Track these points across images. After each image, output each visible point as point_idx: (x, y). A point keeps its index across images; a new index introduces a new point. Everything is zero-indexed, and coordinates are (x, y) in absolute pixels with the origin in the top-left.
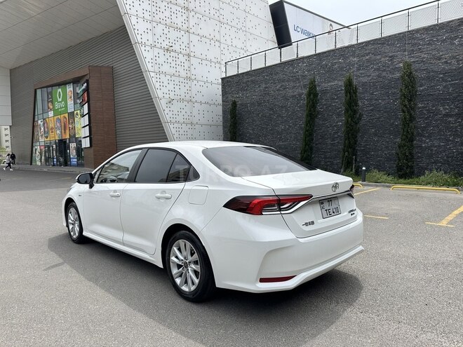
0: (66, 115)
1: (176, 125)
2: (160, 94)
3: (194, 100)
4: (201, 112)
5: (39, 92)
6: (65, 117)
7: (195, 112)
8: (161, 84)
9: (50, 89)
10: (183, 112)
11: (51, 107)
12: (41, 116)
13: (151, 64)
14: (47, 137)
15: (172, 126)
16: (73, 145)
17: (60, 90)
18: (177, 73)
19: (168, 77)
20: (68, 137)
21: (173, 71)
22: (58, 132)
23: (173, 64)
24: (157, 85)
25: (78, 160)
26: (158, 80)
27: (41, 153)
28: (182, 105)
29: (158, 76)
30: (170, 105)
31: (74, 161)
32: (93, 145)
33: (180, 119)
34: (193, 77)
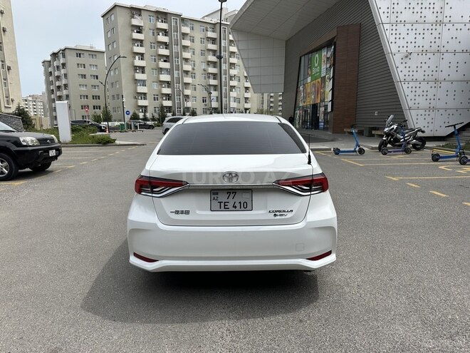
0: (320, 80)
1: (411, 84)
2: (394, 48)
3: (443, 50)
4: (454, 65)
5: (303, 58)
6: (318, 82)
7: (444, 65)
8: (398, 36)
9: (310, 55)
10: (425, 67)
11: (310, 73)
12: (302, 82)
13: (386, 15)
14: (304, 102)
15: (405, 86)
16: (322, 109)
17: (317, 55)
18: (423, 19)
19: (409, 26)
20: (319, 101)
21: (417, 17)
22: (313, 97)
23: (418, 9)
24: (392, 39)
25: (324, 125)
26: (394, 32)
27: (299, 117)
28: (424, 58)
29: (394, 27)
30: (407, 60)
31: (321, 124)
32: (334, 109)
33: (419, 76)
34: (446, 20)
